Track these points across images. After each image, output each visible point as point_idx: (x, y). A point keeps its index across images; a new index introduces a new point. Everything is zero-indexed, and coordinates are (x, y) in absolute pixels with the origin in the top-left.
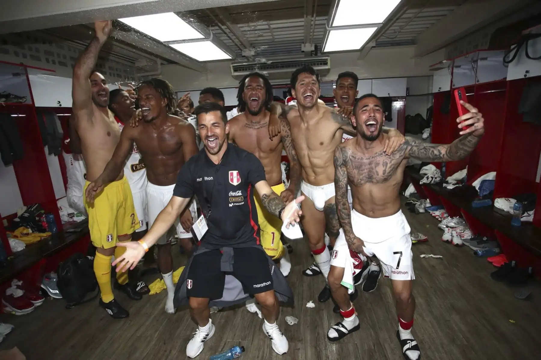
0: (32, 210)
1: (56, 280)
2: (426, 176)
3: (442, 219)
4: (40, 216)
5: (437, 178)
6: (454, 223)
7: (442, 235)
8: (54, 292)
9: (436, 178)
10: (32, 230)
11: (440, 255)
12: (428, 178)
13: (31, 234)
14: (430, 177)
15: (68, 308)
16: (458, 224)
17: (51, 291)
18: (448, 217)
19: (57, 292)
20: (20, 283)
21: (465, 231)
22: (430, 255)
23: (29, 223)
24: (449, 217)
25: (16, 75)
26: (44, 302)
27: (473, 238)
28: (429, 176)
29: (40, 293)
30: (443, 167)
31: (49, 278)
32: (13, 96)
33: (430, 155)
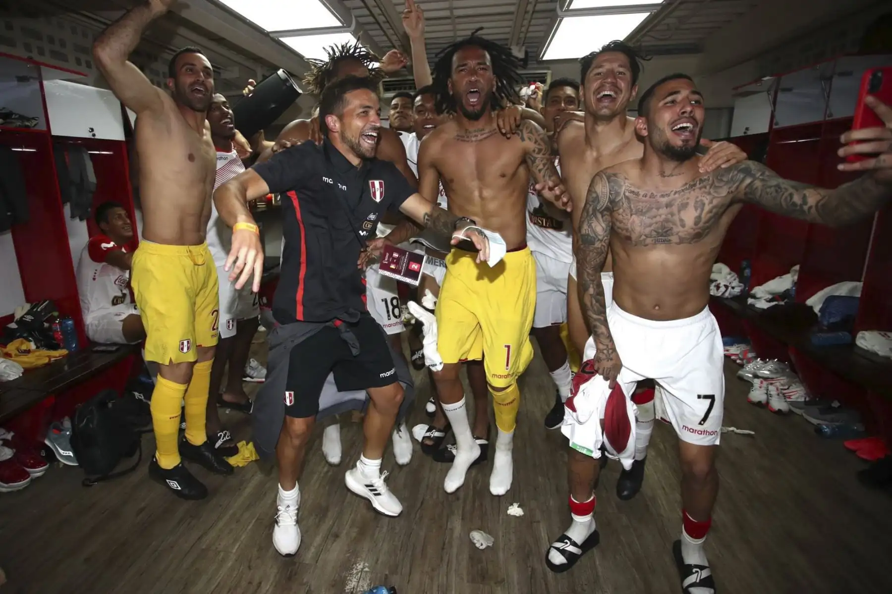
0: (39, 310)
1: (70, 432)
2: (714, 284)
3: (745, 361)
4: (51, 320)
5: (736, 288)
6: (769, 371)
7: (749, 392)
8: (65, 454)
9: (733, 288)
10: (36, 344)
11: (750, 430)
12: (718, 287)
13: (34, 351)
14: (722, 285)
15: (86, 484)
16: (777, 373)
17: (61, 452)
18: (756, 358)
19: (71, 454)
20: (9, 436)
21: (791, 387)
22: (730, 427)
23: (33, 333)
24: (759, 359)
25: (22, 79)
26: (46, 470)
27: (808, 401)
28: (720, 284)
29: (43, 454)
30: (745, 268)
31: (60, 430)
32: (17, 116)
33: (782, 200)
